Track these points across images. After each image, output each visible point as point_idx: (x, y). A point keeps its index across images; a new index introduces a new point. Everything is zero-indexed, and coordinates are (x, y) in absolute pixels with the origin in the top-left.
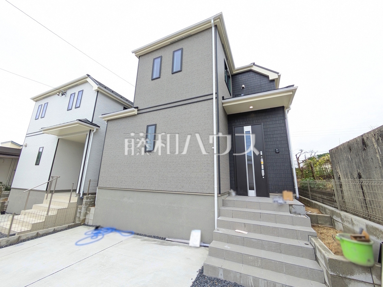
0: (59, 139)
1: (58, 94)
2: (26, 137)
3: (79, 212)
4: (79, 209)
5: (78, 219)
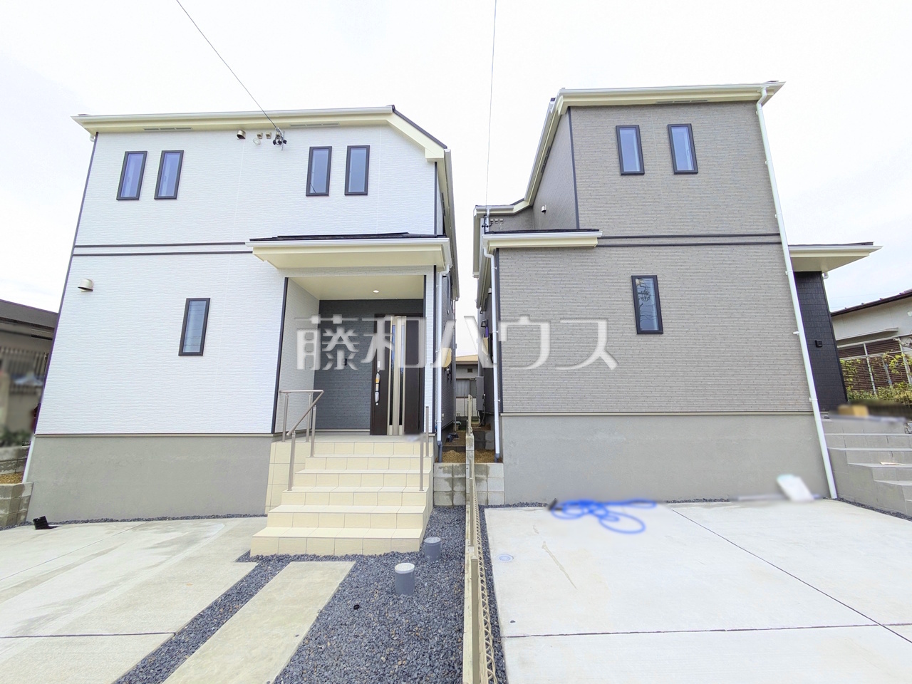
0: (287, 279)
1: (240, 133)
2: (73, 255)
3: (447, 480)
4: (444, 472)
5: (448, 497)
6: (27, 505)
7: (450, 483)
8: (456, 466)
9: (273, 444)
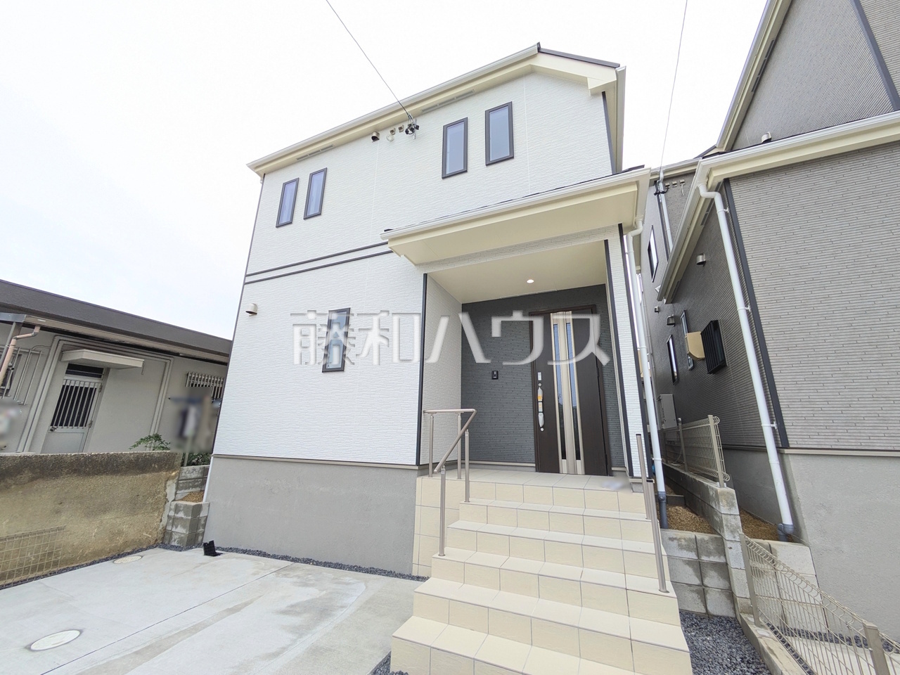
0: (425, 276)
1: (374, 135)
2: (245, 284)
3: (689, 563)
4: (681, 547)
5: (695, 595)
6: (204, 526)
7: (695, 570)
8: (702, 540)
9: (419, 479)
